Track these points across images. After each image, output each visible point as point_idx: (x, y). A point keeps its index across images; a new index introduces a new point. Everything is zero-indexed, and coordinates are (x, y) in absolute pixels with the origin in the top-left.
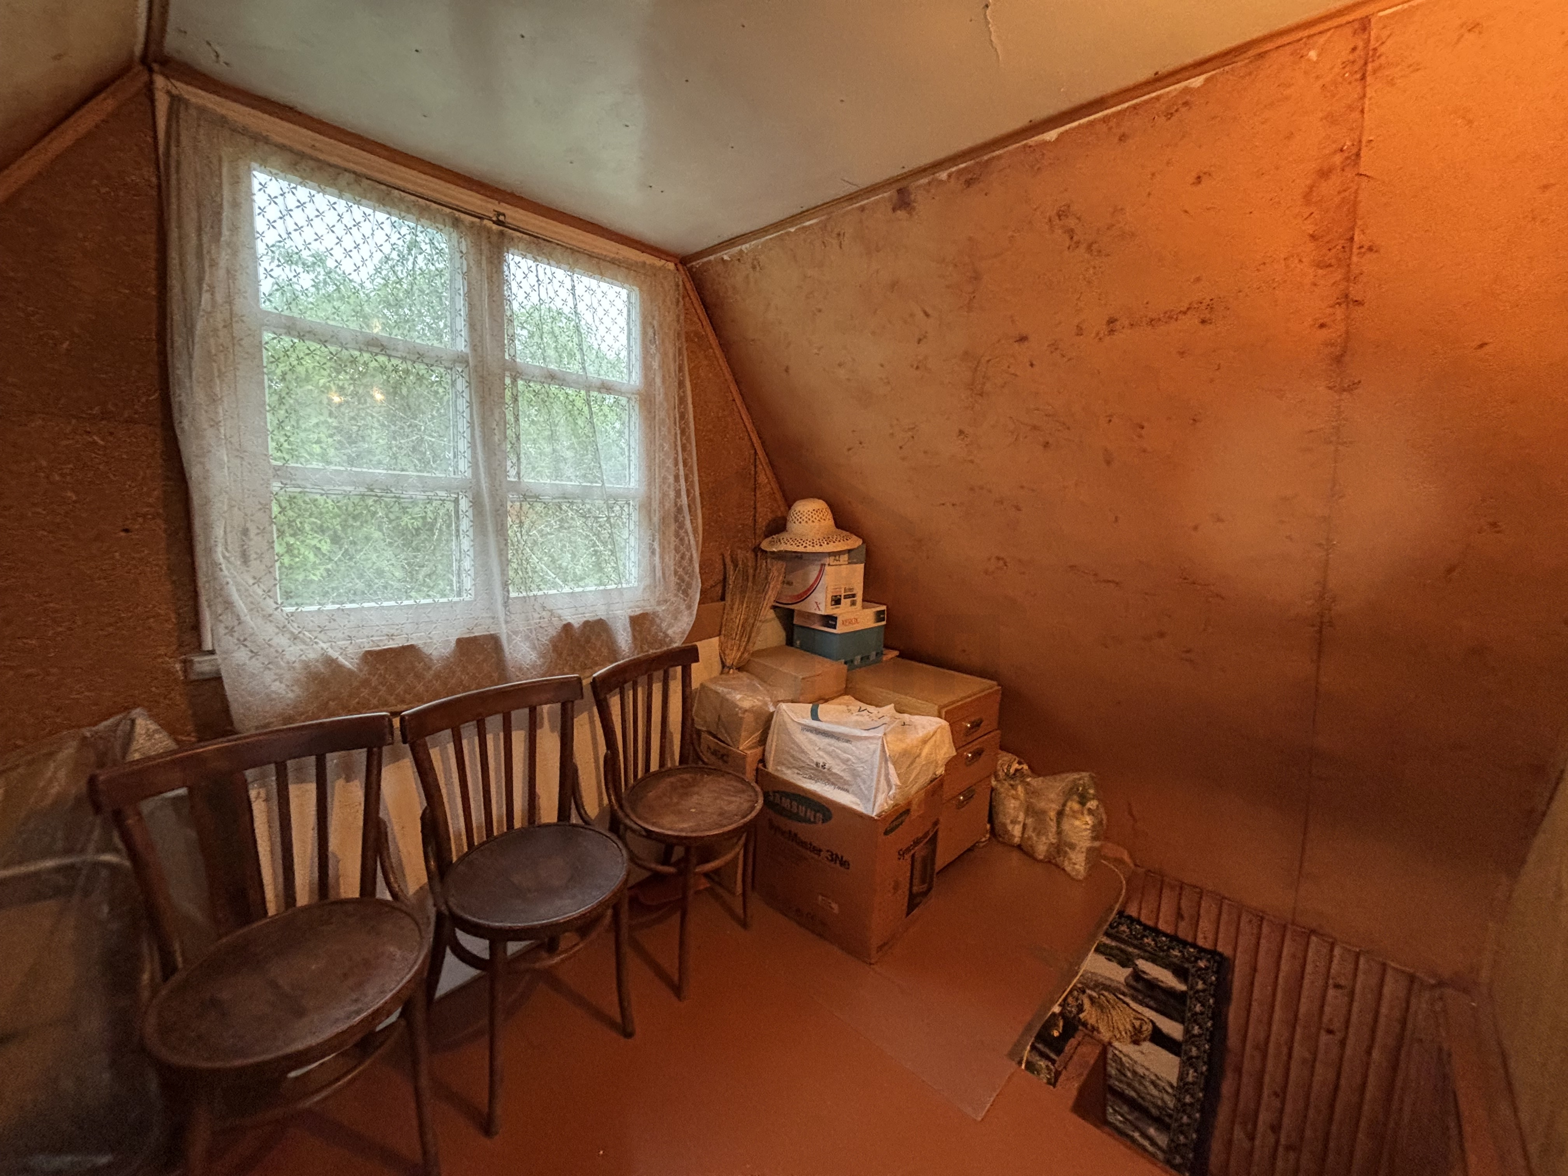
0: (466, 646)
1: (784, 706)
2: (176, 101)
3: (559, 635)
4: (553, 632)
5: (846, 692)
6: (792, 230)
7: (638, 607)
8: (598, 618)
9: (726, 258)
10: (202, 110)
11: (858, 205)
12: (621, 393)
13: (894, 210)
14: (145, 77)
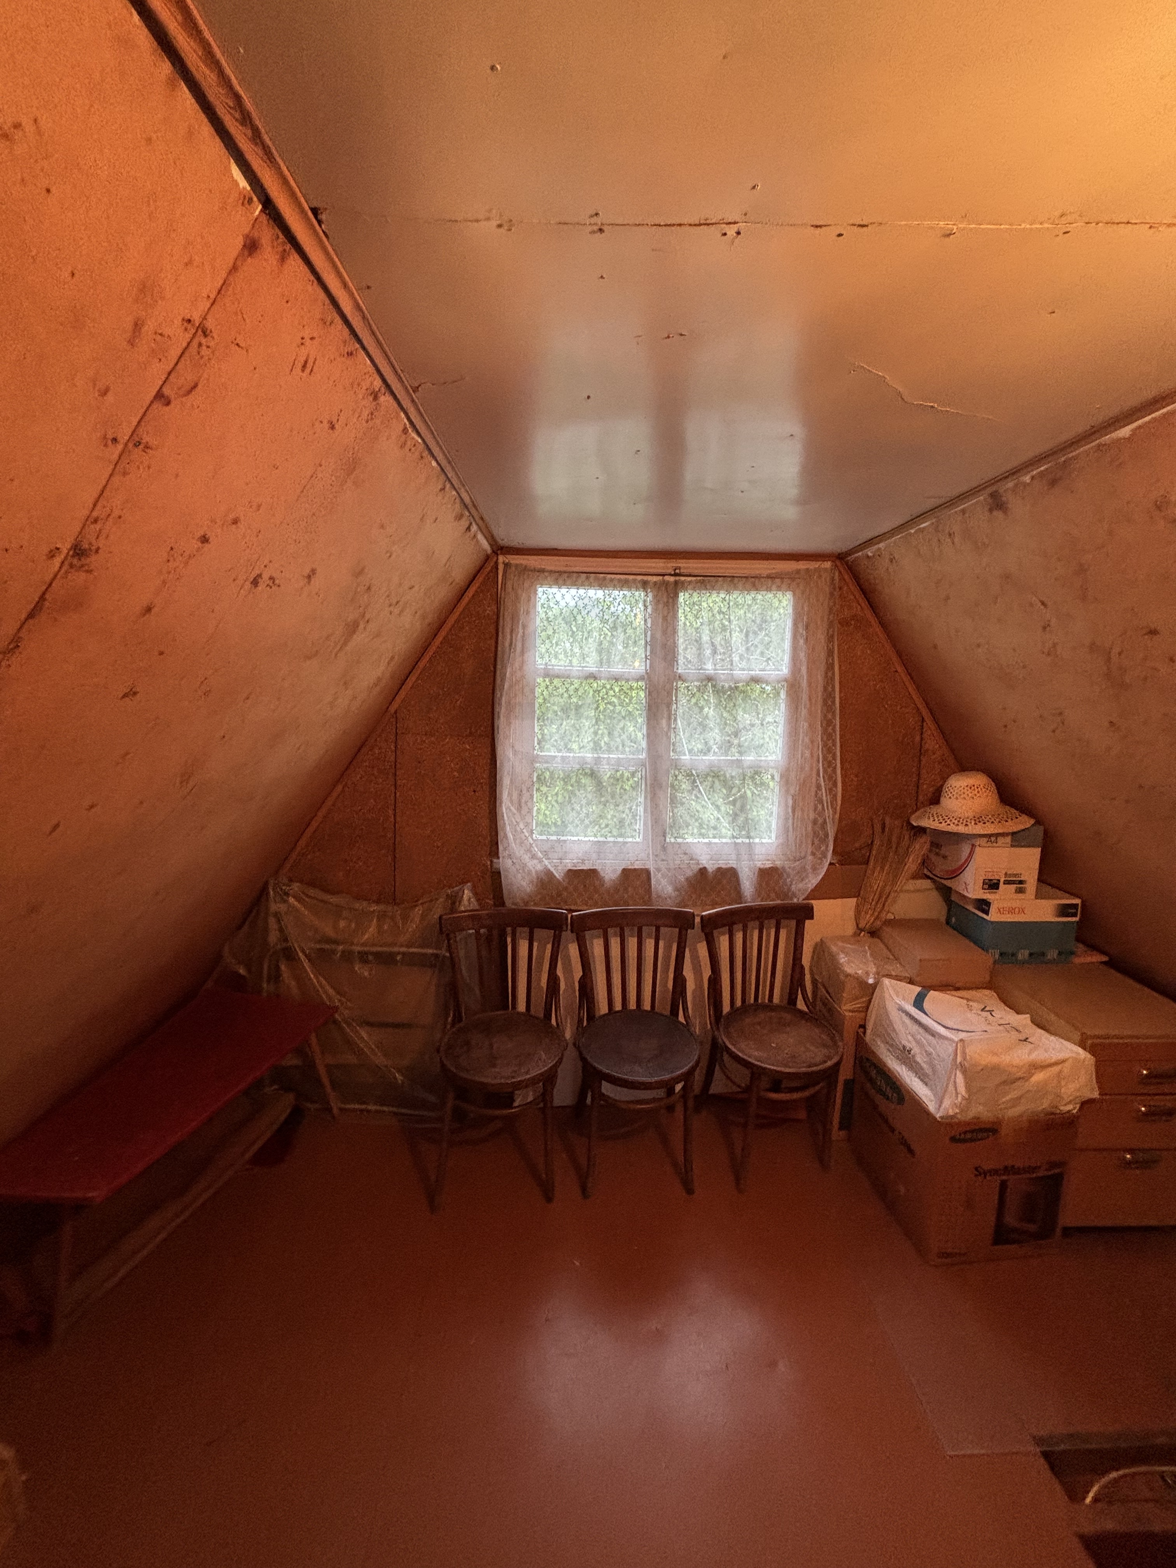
0: (628, 874)
1: (886, 981)
2: (507, 565)
3: (695, 875)
4: (689, 873)
5: (989, 986)
6: (912, 531)
7: (768, 860)
8: (729, 866)
9: (870, 554)
10: (517, 566)
11: (959, 508)
12: (767, 683)
13: (991, 510)
14: (495, 559)
